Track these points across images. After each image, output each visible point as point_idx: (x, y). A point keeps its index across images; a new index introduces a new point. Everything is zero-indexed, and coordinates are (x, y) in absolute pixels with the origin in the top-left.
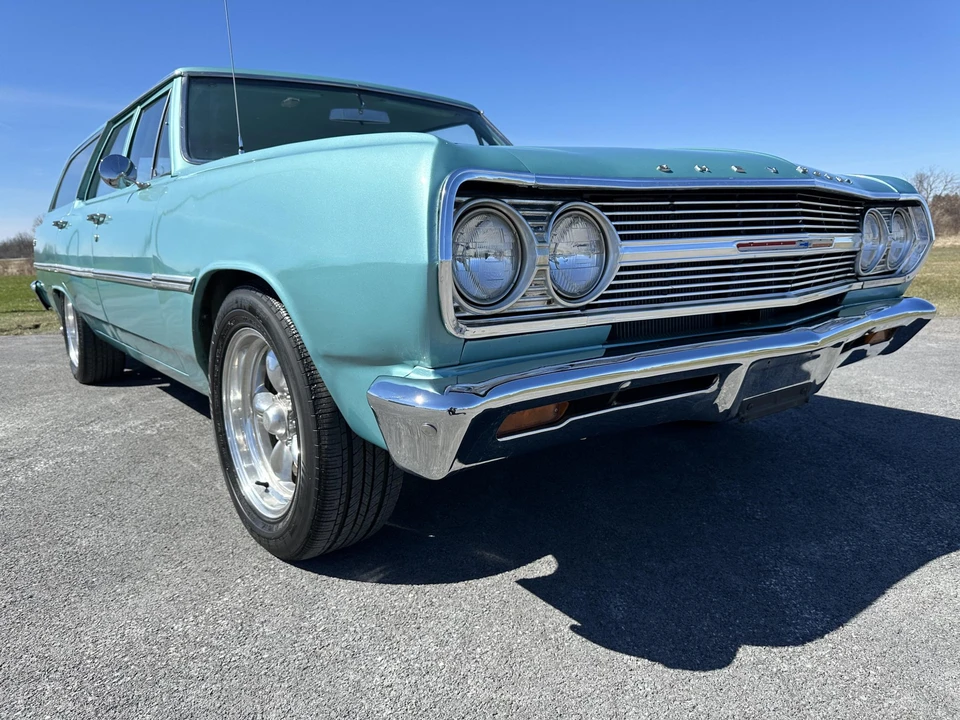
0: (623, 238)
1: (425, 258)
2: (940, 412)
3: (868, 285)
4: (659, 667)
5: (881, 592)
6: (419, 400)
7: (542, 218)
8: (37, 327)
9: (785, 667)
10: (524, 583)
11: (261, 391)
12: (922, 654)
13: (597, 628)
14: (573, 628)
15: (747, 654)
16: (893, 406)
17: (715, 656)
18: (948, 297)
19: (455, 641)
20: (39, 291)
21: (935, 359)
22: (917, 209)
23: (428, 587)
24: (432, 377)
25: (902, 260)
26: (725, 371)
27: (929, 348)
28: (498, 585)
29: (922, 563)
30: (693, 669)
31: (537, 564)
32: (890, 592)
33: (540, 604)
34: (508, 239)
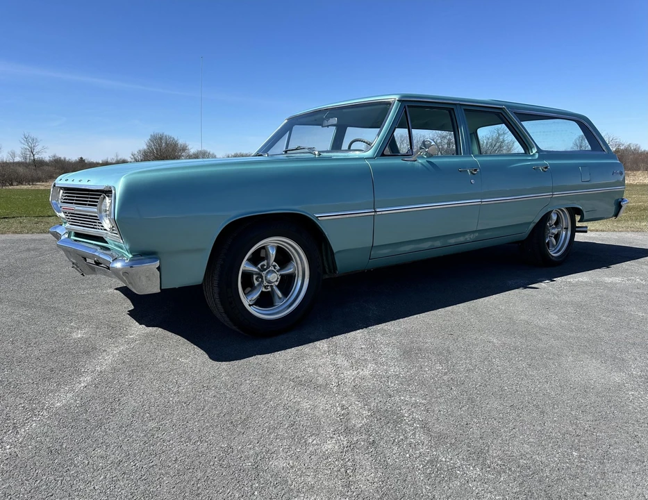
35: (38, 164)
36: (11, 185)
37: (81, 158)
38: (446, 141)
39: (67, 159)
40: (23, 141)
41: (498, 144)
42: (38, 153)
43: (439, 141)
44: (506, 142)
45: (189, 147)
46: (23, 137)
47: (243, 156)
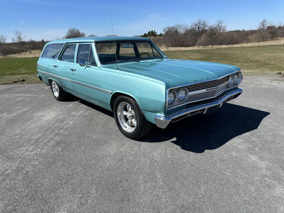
0: (189, 91)
1: (165, 101)
2: (247, 106)
3: (230, 88)
4: (194, 153)
5: (227, 142)
6: (162, 119)
7: (178, 91)
8: (24, 80)
9: (211, 152)
10: (172, 142)
11: (124, 111)
12: (230, 150)
13: (184, 148)
14: (181, 148)
15: (206, 151)
16: (238, 105)
17: (202, 151)
18: (262, 67)
19: (164, 150)
20: (40, 77)
21: (251, 91)
22: (240, 73)
23: (157, 143)
24: (164, 116)
25: (237, 82)
26: (204, 110)
27: (251, 87)
28: (168, 142)
29: (234, 137)
30: (199, 153)
31: (173, 139)
32: (228, 142)
33: (175, 145)
34: (174, 95)
35: (23, 43)
36: (11, 54)
37: (43, 40)
38: (197, 27)
39: (36, 41)
40: (15, 34)
41: (219, 28)
42: (22, 39)
43: (194, 27)
44: (223, 26)
45: (85, 34)
46: (15, 32)
47: (110, 36)
